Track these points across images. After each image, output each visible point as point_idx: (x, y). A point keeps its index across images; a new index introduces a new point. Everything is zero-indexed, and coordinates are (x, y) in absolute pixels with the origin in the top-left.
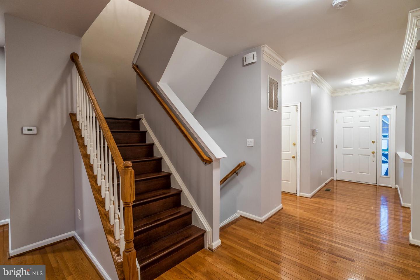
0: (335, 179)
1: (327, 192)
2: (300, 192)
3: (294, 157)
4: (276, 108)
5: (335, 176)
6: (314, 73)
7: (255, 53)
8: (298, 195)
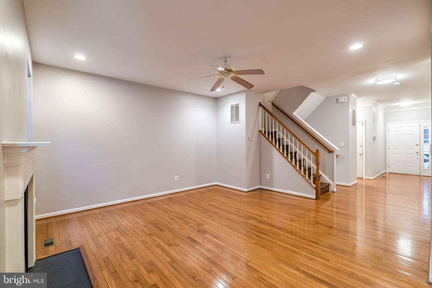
0: (388, 172)
1: (383, 178)
2: (366, 176)
3: (361, 154)
4: (355, 125)
5: (388, 170)
6: (375, 102)
7: (346, 97)
8: (364, 178)
